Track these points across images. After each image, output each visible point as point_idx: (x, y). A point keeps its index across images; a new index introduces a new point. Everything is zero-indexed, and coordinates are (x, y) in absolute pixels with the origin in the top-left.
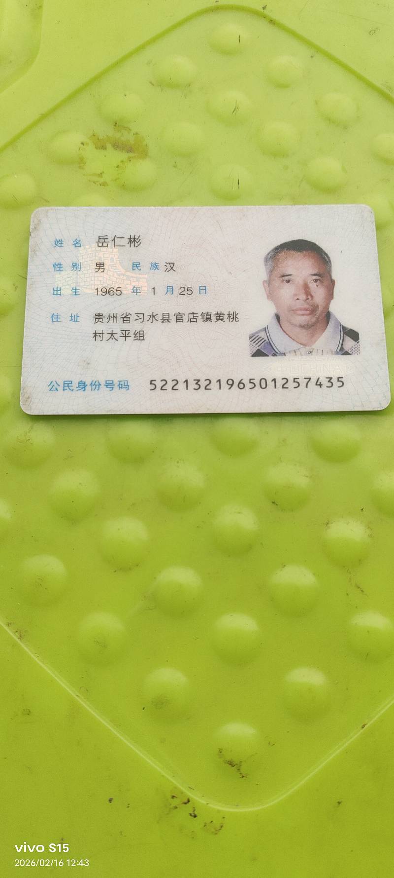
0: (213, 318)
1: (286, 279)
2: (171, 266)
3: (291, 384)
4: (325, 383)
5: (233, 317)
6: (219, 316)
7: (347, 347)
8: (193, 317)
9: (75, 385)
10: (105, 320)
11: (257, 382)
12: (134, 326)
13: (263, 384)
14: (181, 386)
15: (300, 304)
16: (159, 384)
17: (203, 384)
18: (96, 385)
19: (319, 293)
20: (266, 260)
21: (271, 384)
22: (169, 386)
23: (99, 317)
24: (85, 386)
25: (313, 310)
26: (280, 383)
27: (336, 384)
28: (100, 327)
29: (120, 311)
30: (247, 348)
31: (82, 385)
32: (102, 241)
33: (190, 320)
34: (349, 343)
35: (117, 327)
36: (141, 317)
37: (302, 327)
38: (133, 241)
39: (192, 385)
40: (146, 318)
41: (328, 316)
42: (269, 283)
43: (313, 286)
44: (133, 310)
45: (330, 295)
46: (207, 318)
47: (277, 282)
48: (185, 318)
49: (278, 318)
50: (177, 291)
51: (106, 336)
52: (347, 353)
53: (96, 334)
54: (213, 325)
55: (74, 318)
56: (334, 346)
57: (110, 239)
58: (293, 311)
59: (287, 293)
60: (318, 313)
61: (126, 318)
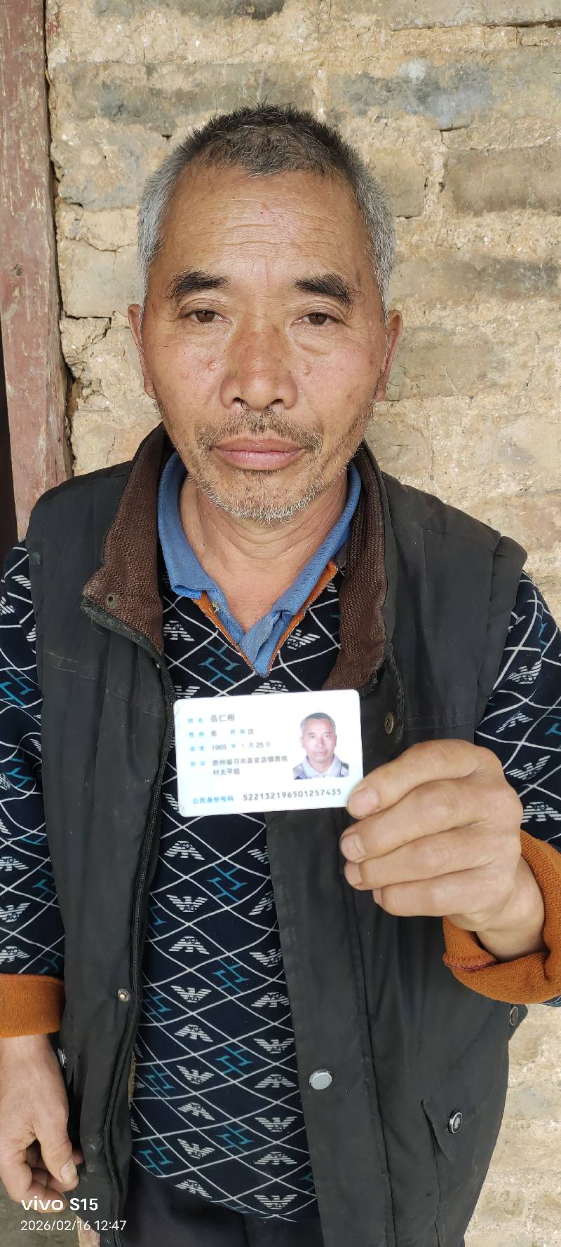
0: (274, 759)
1: (312, 736)
2: (251, 731)
3: (314, 794)
4: (331, 792)
5: (285, 758)
6: (278, 758)
7: (343, 773)
8: (264, 760)
9: (206, 800)
10: (219, 764)
11: (297, 793)
12: (233, 766)
13: (300, 794)
14: (259, 797)
15: (319, 750)
16: (248, 797)
17: (271, 795)
18: (216, 799)
19: (329, 743)
20: (301, 726)
21: (304, 794)
22: (253, 798)
23: (215, 762)
24: (211, 800)
25: (326, 753)
26: (309, 793)
27: (337, 793)
28: (216, 768)
29: (226, 759)
30: (292, 775)
31: (210, 800)
32: (214, 719)
33: (262, 761)
34: (344, 770)
35: (226, 767)
36: (237, 761)
37: (320, 762)
38: (231, 717)
39: (265, 796)
40: (240, 761)
41: (333, 756)
42: (303, 738)
43: (326, 739)
44: (233, 758)
45: (335, 744)
46: (271, 759)
47: (307, 738)
48: (260, 760)
49: (307, 758)
50: (255, 745)
51: (220, 773)
52: (342, 776)
53: (214, 772)
54: (274, 763)
55: (203, 764)
56: (336, 771)
57: (218, 716)
58: (315, 754)
59: (313, 744)
60: (328, 754)
61: (229, 762)
